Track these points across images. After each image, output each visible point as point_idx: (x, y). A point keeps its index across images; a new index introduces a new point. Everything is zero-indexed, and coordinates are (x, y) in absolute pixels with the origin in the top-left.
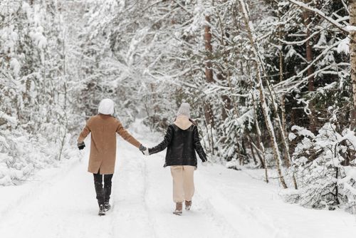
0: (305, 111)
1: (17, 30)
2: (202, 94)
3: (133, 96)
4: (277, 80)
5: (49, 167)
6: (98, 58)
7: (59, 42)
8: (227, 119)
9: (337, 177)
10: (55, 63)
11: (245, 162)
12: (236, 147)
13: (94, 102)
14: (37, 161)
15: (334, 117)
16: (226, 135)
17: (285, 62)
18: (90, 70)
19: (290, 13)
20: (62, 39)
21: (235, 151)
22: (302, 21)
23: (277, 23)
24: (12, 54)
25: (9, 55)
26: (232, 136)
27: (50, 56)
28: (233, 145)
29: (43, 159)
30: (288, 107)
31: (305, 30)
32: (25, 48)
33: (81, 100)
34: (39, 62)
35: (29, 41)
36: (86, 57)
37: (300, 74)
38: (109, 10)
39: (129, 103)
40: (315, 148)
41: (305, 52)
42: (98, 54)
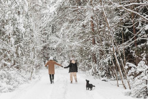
0: (133, 55)
1: (13, 26)
2: (90, 50)
3: (63, 51)
4: (121, 42)
5: (25, 83)
6: (48, 36)
7: (31, 30)
8: (101, 60)
9: (147, 84)
10: (29, 39)
11: (110, 77)
12: (106, 71)
13: (47, 54)
14: (20, 81)
15: (144, 58)
16: (101, 66)
17: (124, 35)
18: (45, 41)
19: (125, 14)
20: (32, 29)
21: (105, 73)
22: (131, 18)
23: (120, 19)
24: (11, 36)
25: (10, 36)
26: (104, 66)
27: (27, 36)
28: (105, 71)
29: (23, 80)
30: (126, 54)
31: (132, 21)
32: (16, 33)
33: (41, 53)
34: (22, 39)
35: (18, 30)
36: (43, 36)
37: (131, 40)
38: (51, 16)
39: (62, 54)
40: (136, 72)
41: (133, 30)
42: (48, 34)
